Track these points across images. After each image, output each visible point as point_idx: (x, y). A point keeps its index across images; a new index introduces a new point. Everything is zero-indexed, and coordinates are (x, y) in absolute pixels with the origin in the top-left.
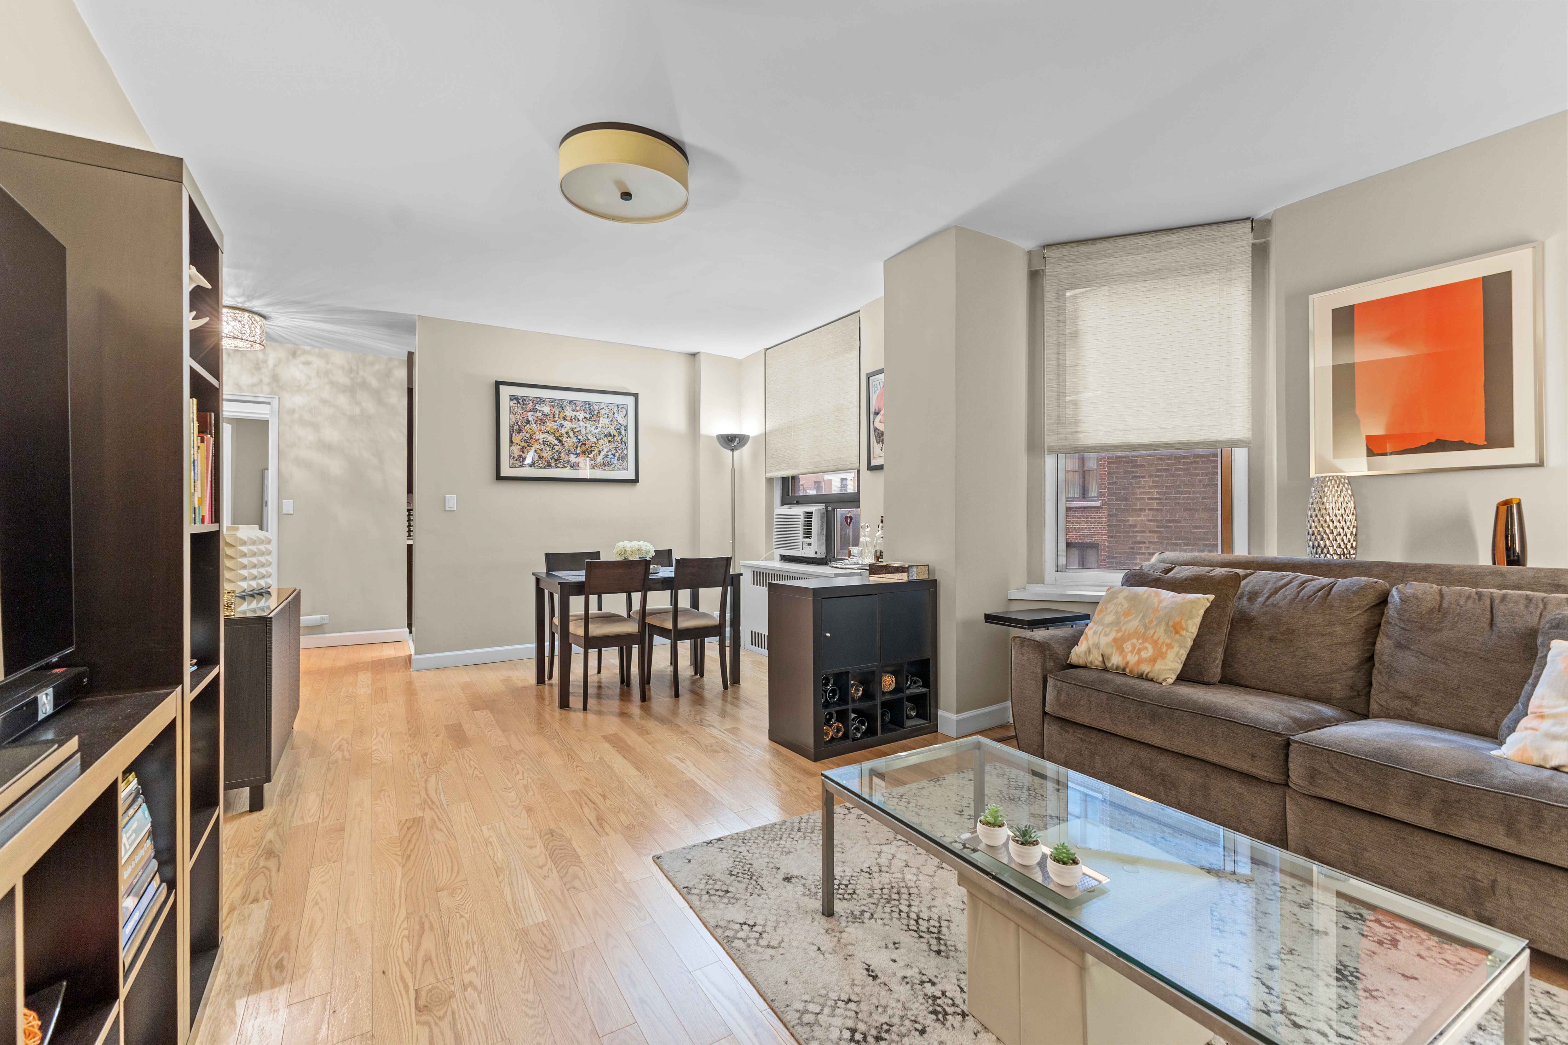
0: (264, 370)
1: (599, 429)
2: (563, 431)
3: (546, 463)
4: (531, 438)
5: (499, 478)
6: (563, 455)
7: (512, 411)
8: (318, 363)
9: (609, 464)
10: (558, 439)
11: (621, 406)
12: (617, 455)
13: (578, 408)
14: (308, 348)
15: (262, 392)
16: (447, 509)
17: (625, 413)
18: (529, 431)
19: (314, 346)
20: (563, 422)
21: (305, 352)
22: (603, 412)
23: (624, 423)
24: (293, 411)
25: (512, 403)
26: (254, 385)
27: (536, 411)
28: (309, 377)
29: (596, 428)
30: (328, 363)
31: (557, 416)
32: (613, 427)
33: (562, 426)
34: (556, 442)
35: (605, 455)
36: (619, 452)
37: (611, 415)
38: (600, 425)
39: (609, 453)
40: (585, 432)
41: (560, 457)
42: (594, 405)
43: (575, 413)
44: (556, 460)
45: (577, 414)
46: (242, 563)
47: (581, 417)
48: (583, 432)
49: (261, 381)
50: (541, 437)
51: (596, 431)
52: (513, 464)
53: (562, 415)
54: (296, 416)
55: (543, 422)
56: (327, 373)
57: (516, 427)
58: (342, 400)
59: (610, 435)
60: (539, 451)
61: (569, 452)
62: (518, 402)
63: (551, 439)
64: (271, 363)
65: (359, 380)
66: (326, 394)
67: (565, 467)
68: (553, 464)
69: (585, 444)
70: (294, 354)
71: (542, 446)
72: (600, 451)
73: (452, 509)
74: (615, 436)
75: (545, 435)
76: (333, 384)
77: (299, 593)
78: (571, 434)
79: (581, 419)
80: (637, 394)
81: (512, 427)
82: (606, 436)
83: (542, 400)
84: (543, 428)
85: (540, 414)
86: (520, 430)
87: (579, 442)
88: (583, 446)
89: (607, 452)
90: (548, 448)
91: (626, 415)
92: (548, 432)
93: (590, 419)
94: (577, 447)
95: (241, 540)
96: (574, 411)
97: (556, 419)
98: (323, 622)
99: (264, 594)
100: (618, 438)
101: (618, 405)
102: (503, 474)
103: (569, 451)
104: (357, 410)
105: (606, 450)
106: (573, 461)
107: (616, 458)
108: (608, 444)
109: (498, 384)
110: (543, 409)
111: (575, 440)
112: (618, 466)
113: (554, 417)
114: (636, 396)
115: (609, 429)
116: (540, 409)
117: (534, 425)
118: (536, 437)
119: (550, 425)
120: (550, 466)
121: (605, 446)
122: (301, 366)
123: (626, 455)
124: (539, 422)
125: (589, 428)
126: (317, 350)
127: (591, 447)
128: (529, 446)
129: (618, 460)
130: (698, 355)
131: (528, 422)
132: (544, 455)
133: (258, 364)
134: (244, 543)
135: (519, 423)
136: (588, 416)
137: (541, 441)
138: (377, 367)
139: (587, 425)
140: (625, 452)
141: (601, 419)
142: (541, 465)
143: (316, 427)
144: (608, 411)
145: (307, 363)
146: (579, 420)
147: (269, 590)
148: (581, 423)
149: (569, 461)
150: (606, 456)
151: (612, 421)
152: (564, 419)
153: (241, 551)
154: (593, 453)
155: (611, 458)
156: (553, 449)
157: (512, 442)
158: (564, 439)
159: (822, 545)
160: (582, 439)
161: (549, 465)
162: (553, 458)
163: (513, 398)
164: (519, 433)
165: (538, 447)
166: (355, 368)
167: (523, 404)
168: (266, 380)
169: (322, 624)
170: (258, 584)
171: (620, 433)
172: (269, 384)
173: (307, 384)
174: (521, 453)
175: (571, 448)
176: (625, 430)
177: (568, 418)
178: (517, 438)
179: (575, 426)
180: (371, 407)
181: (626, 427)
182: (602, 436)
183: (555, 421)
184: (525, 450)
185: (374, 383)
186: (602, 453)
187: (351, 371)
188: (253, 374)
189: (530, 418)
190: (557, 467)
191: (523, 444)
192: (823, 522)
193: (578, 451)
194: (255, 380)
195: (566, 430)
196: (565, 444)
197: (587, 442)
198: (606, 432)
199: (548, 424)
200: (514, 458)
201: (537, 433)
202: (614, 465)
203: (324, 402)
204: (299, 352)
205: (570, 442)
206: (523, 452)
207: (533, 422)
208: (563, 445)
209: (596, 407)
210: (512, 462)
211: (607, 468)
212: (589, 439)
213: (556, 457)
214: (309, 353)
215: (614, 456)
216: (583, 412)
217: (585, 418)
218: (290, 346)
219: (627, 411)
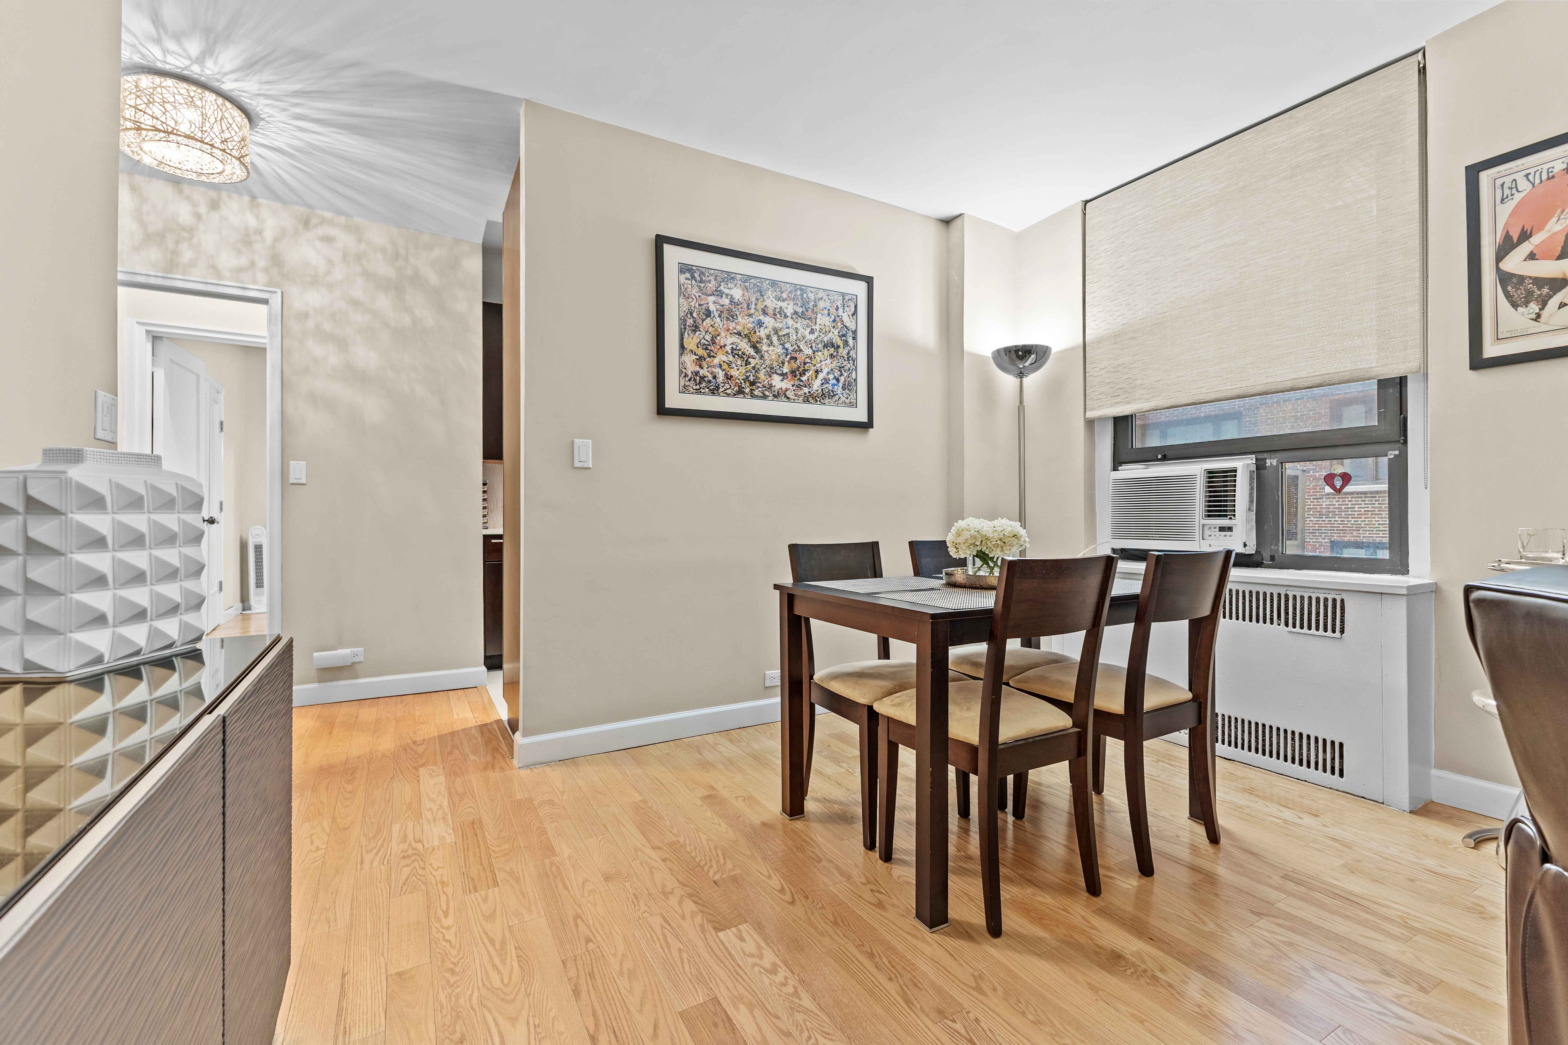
0: (258, 246)
1: (817, 334)
2: (762, 333)
3: (736, 388)
4: (714, 343)
5: (662, 411)
6: (762, 375)
7: (682, 292)
8: (344, 239)
9: (831, 395)
10: (754, 347)
11: (847, 298)
12: (842, 379)
13: (784, 296)
14: (328, 215)
15: (255, 282)
16: (577, 464)
17: (853, 309)
18: (711, 329)
19: (339, 212)
20: (762, 317)
21: (323, 221)
22: (821, 304)
23: (851, 325)
24: (304, 316)
25: (683, 278)
26: (240, 270)
27: (720, 294)
28: (330, 262)
29: (812, 332)
30: (360, 241)
31: (753, 307)
32: (836, 333)
33: (760, 324)
34: (752, 352)
35: (825, 379)
36: (845, 374)
37: (833, 311)
38: (818, 327)
39: (831, 376)
40: (795, 338)
41: (757, 378)
42: (809, 292)
43: (780, 304)
44: (752, 384)
45: (784, 305)
46: (88, 569)
47: (789, 312)
48: (793, 337)
49: (253, 264)
50: (729, 341)
51: (813, 337)
52: (685, 386)
53: (760, 306)
54: (310, 324)
55: (732, 316)
56: (359, 257)
57: (690, 322)
58: (384, 302)
59: (833, 346)
60: (725, 366)
61: (771, 371)
62: (693, 277)
63: (744, 346)
64: (269, 235)
65: (409, 272)
66: (358, 292)
67: (765, 397)
68: (747, 390)
69: (795, 359)
70: (306, 223)
71: (731, 358)
72: (817, 372)
73: (585, 465)
74: (838, 347)
75: (735, 339)
76: (367, 275)
77: (290, 646)
78: (775, 339)
79: (789, 314)
80: (872, 278)
81: (683, 321)
82: (825, 346)
83: (729, 277)
84: (732, 325)
85: (726, 301)
86: (697, 327)
87: (787, 355)
88: (792, 361)
89: (828, 373)
90: (739, 362)
91: (855, 313)
92: (739, 334)
93: (803, 316)
94: (783, 363)
95: (82, 489)
96: (778, 300)
97: (752, 311)
98: (356, 660)
99: (177, 662)
100: (843, 352)
101: (843, 295)
102: (669, 404)
103: (772, 368)
104: (407, 320)
105: (825, 371)
106: (778, 387)
107: (841, 385)
108: (828, 361)
109: (660, 241)
110: (731, 292)
111: (780, 350)
112: (843, 399)
113: (748, 308)
114: (869, 281)
115: (830, 335)
116: (726, 291)
117: (718, 320)
118: (721, 340)
119: (744, 322)
120: (743, 393)
121: (825, 364)
122: (317, 243)
123: (855, 380)
124: (725, 315)
125: (801, 330)
126: (343, 219)
127: (805, 364)
128: (710, 356)
129: (844, 388)
130: (958, 222)
131: (708, 314)
132: (734, 373)
133: (247, 235)
134: (96, 502)
135: (695, 315)
136: (800, 310)
137: (728, 348)
138: (436, 253)
139: (798, 325)
140: (854, 376)
141: (819, 316)
142: (729, 391)
143: (342, 344)
144: (828, 305)
145: (328, 240)
146: (786, 317)
147: (198, 646)
148: (790, 322)
149: (771, 386)
150: (826, 381)
151: (834, 321)
152: (765, 313)
153: (84, 529)
154: (807, 374)
155: (833, 385)
156: (747, 363)
157: (682, 347)
158: (765, 348)
159: (1251, 529)
160: (791, 349)
161: (741, 392)
162: (747, 379)
163: (684, 268)
164: (694, 331)
165: (724, 358)
166: (402, 252)
167: (701, 282)
168: (261, 263)
169: (353, 664)
170: (154, 633)
171: (846, 343)
172: (265, 270)
173: (328, 273)
174: (698, 368)
175: (775, 364)
176: (854, 338)
177: (770, 311)
178: (691, 342)
179: (780, 326)
180: (427, 316)
181: (855, 332)
182: (820, 346)
183: (750, 315)
184: (704, 364)
185: (433, 278)
186: (821, 376)
187: (397, 256)
188: (239, 252)
189: (712, 307)
190: (753, 396)
191: (701, 352)
192: (1252, 489)
193: (786, 370)
194: (243, 261)
195: (767, 331)
196: (766, 356)
197: (797, 355)
198: (826, 339)
199: (740, 319)
200: (686, 375)
201: (723, 334)
202: (837, 397)
203: (355, 303)
204: (314, 221)
205: (773, 352)
206: (701, 367)
207: (717, 315)
208: (762, 357)
209: (812, 296)
210: (682, 383)
211: (827, 401)
212: (801, 350)
213: (751, 378)
214: (330, 222)
215: (838, 380)
216: (792, 303)
217: (796, 313)
218: (302, 209)
219: (856, 306)
